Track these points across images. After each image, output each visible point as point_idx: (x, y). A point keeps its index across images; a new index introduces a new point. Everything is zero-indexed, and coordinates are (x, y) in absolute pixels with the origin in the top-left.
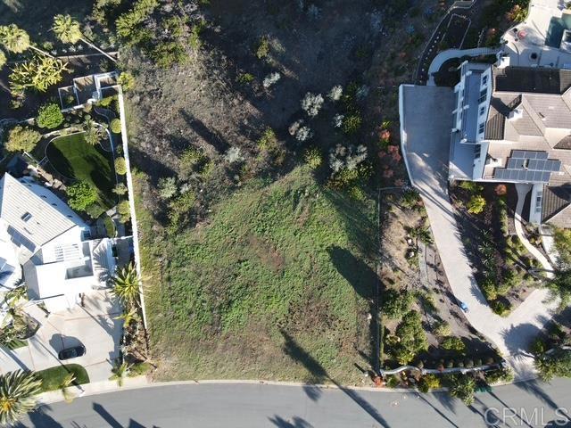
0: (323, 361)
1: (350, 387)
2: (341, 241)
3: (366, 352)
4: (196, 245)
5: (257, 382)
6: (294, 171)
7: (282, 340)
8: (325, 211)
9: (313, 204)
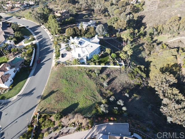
0: (47, 99)
1: (37, 106)
2: (80, 106)
3: (46, 111)
4: (83, 76)
5: (46, 86)
6: (101, 97)
7: (55, 90)
8: (89, 103)
9: (91, 101)
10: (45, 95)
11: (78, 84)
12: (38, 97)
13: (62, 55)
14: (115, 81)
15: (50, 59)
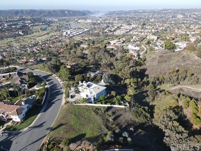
0: (56, 130)
5: (55, 119)
10: (54, 127)
11: (85, 118)
12: (48, 129)
13: (71, 96)
14: (120, 118)
15: (60, 99)
